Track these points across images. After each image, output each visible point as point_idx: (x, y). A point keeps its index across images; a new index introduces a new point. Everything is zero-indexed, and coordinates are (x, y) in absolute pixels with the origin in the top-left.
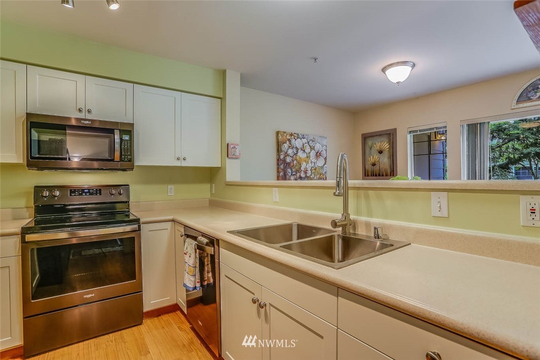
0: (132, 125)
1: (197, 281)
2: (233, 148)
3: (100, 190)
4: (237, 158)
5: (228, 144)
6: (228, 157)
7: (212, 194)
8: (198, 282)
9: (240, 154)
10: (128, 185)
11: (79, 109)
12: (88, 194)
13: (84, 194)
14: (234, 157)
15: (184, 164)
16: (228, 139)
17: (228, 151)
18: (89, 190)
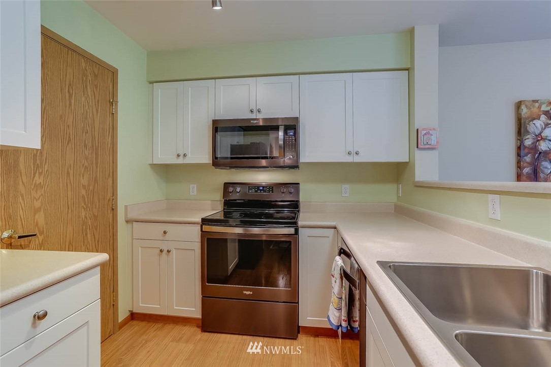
0: (297, 119)
1: (343, 318)
2: (425, 134)
3: (273, 187)
4: (433, 149)
5: (417, 130)
6: (417, 147)
7: (398, 197)
8: (344, 320)
9: (437, 142)
10: (298, 184)
11: (251, 110)
12: (262, 191)
13: (259, 191)
14: (428, 146)
15: (357, 159)
16: (418, 124)
17: (418, 140)
18: (263, 187)
